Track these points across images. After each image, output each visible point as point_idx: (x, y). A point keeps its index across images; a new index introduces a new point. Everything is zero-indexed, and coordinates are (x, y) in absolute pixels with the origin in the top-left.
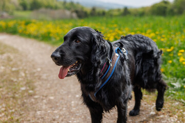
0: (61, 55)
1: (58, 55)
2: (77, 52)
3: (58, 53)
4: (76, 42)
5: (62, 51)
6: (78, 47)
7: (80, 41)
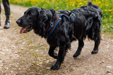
0: (21, 22)
1: (19, 21)
2: (30, 21)
3: (19, 20)
4: (30, 15)
5: (21, 20)
6: (30, 18)
7: (31, 15)
